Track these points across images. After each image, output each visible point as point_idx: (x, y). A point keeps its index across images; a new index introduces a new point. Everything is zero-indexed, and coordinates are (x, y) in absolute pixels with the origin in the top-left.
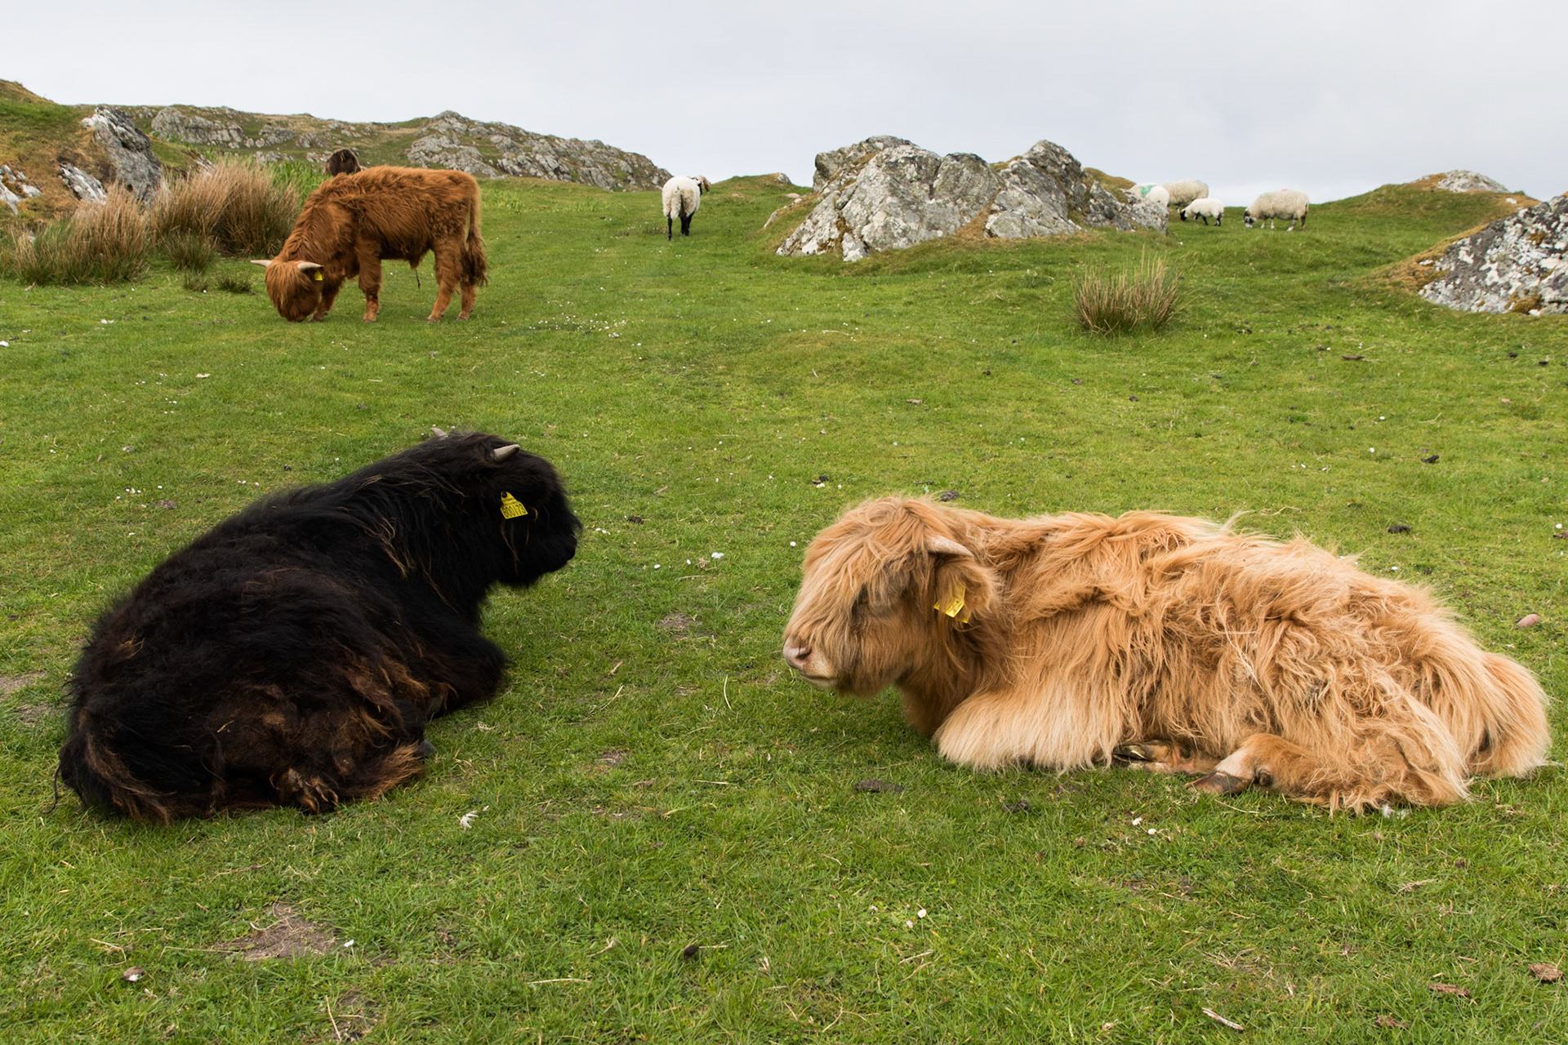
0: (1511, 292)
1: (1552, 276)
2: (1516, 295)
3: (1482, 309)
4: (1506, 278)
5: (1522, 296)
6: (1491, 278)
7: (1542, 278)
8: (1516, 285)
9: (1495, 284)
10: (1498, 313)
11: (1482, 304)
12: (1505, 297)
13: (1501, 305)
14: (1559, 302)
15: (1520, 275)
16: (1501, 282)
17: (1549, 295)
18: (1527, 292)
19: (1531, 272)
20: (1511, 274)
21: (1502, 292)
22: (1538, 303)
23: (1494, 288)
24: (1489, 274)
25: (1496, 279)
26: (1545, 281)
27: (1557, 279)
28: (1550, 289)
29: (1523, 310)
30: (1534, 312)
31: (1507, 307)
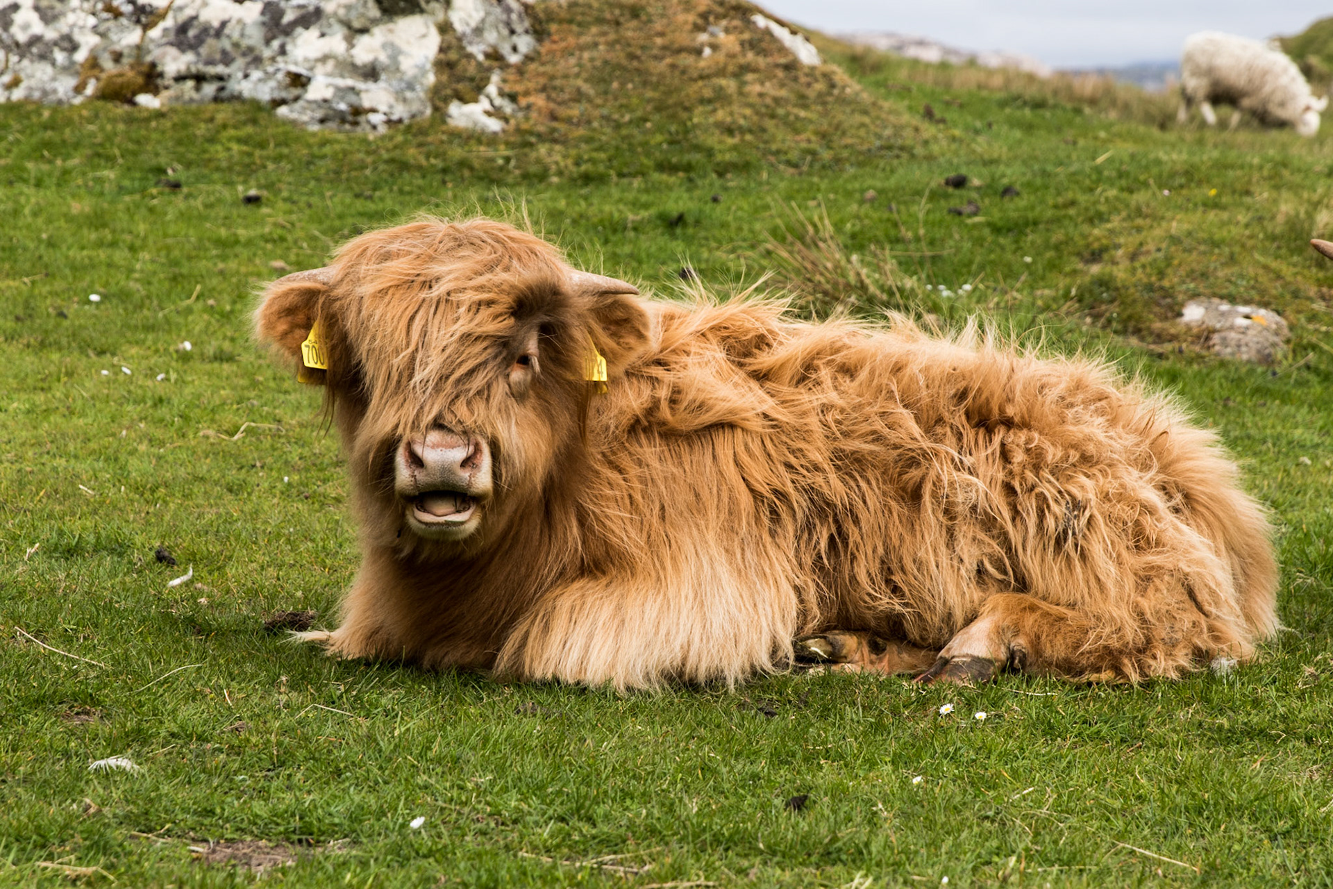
0: (81, 56)
1: (169, 22)
2: (94, 63)
3: (18, 94)
4: (63, 26)
5: (108, 64)
6: (26, 27)
7: (146, 27)
8: (88, 42)
9: (36, 40)
10: (60, 102)
11: (16, 83)
12: (69, 68)
13: (64, 86)
14: (200, 79)
15: (92, 21)
16: (50, 34)
17: (174, 63)
18: (117, 57)
19: (117, 14)
20: (71, 18)
21: (60, 56)
22: (151, 79)
23: (35, 48)
24: (19, 18)
25: (38, 28)
26: (155, 33)
27: (182, 29)
28: (173, 51)
29: (118, 94)
30: (146, 100)
31: (79, 89)
